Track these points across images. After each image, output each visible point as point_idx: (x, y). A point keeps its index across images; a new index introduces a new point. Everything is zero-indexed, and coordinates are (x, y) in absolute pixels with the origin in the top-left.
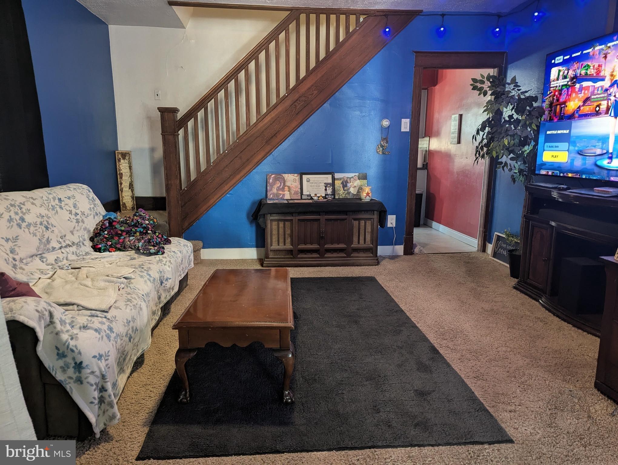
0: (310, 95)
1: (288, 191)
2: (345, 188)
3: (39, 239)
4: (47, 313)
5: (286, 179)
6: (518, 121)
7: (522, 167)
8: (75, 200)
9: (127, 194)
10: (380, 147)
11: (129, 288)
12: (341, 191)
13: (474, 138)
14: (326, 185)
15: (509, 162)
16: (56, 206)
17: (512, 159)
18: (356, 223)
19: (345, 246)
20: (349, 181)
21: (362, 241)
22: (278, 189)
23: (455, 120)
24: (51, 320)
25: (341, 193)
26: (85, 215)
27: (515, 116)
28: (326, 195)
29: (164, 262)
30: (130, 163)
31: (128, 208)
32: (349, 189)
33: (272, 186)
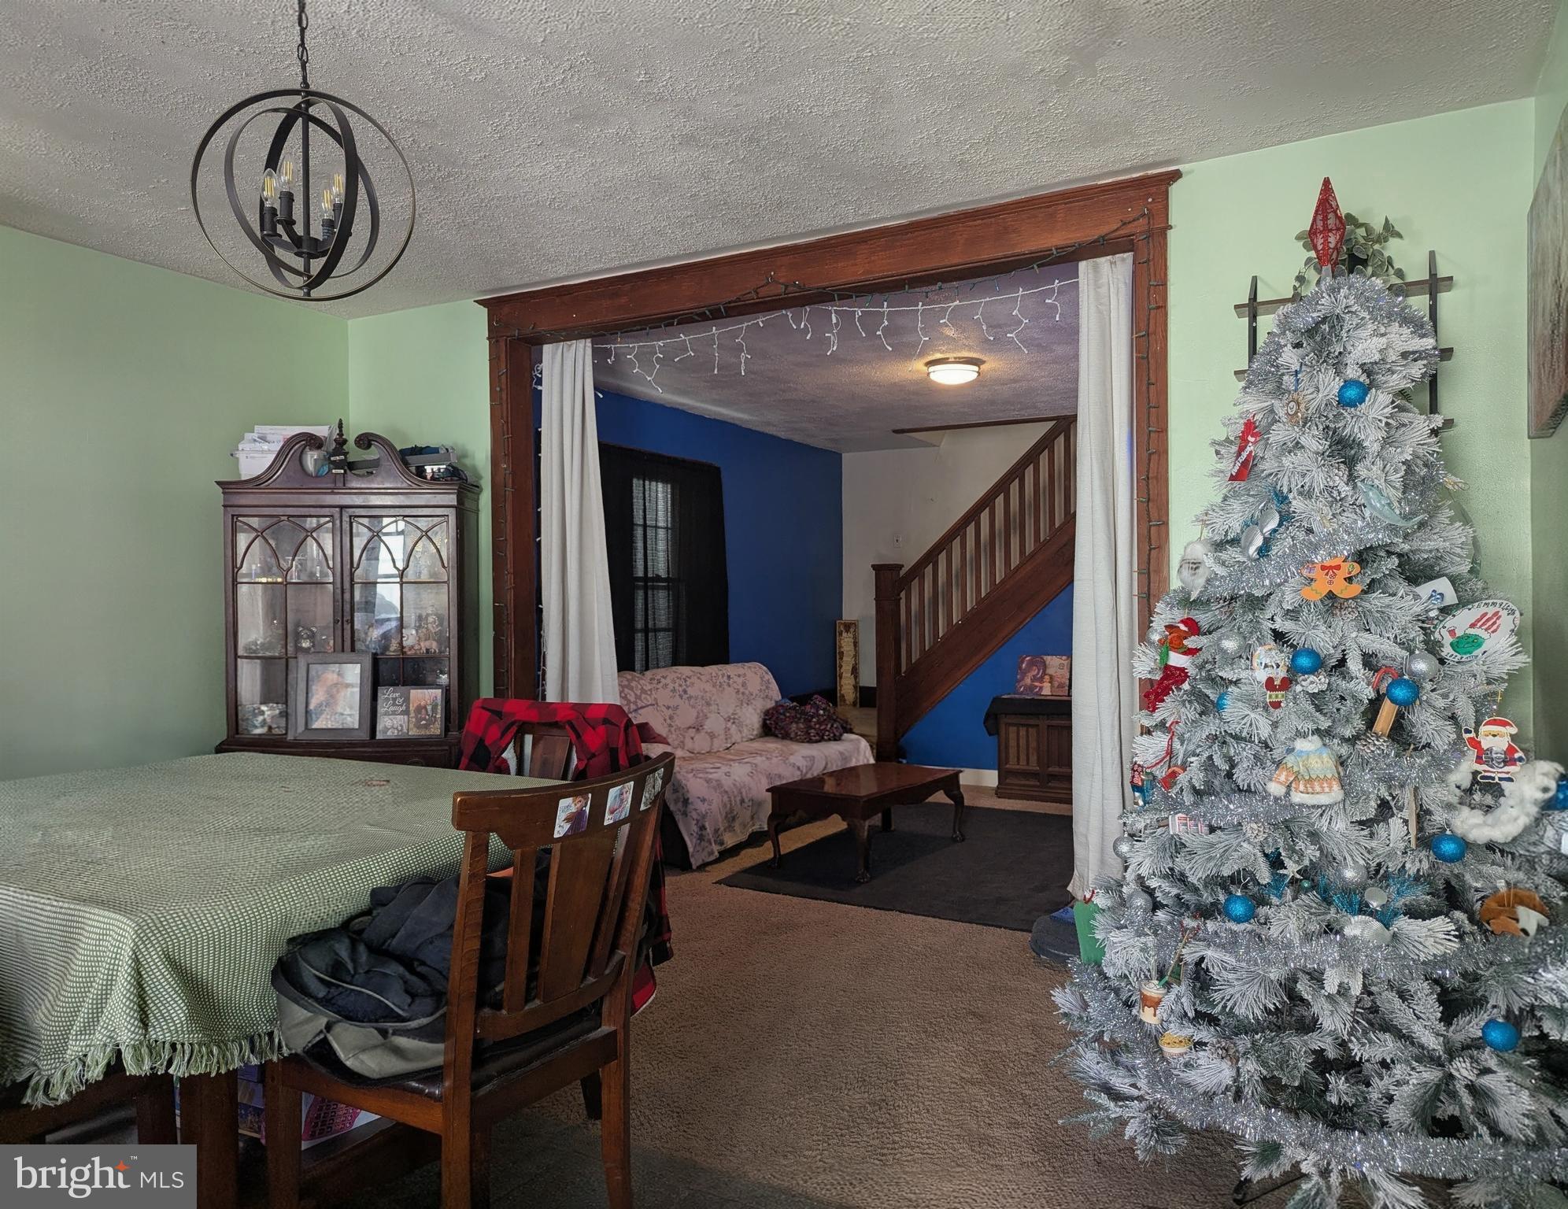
1: (1049, 682)
5: (1047, 663)
8: (746, 680)
9: (847, 683)
16: (723, 683)
22: (1034, 679)
30: (855, 638)
31: (848, 702)
33: (1024, 674)
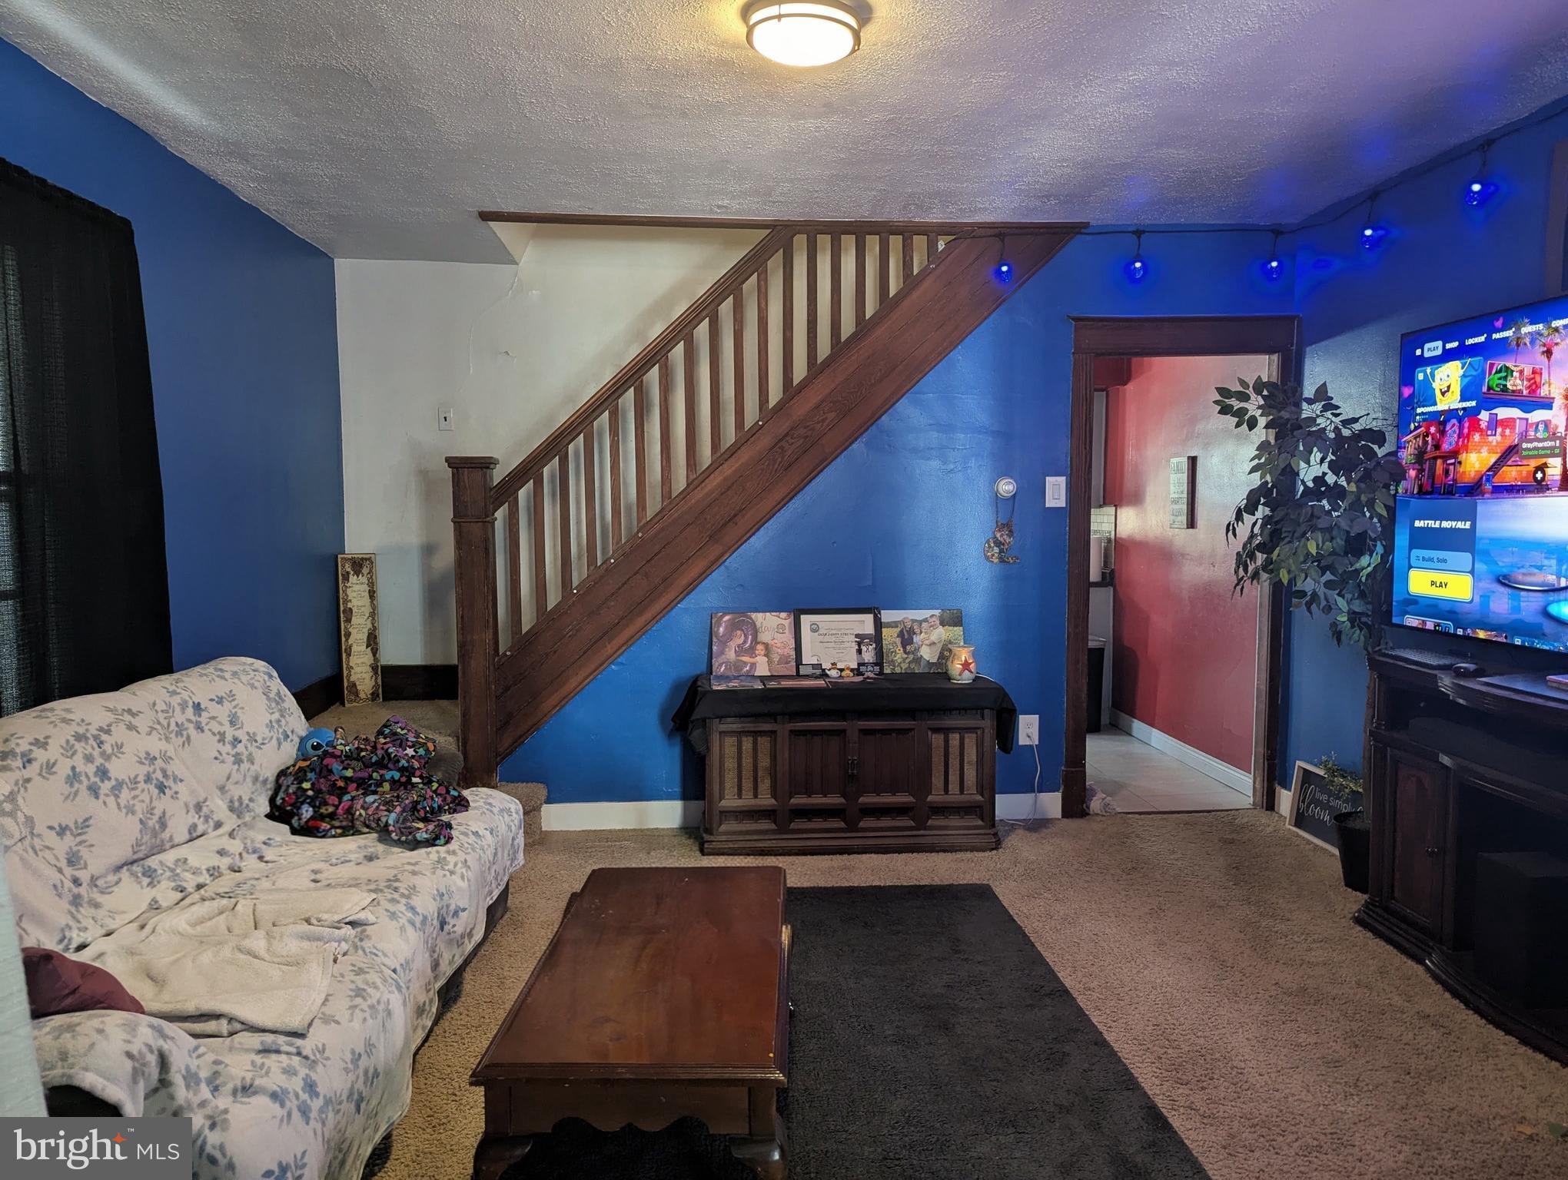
0: (818, 422)
1: (765, 655)
2: (908, 648)
3: (141, 820)
4: (152, 1059)
5: (758, 624)
6: (1337, 493)
7: (1358, 606)
8: (234, 703)
9: (359, 661)
10: (992, 545)
11: (360, 952)
12: (899, 656)
13: (1230, 529)
14: (861, 639)
15: (1321, 591)
16: (187, 725)
17: (1329, 585)
18: (937, 740)
19: (911, 799)
20: (917, 631)
21: (954, 787)
22: (740, 650)
23: (1178, 470)
24: (163, 1076)
25: (898, 661)
26: (256, 741)
27: (1331, 479)
28: (859, 665)
29: (451, 867)
30: (371, 584)
31: (362, 695)
32: (918, 649)
33: (724, 644)
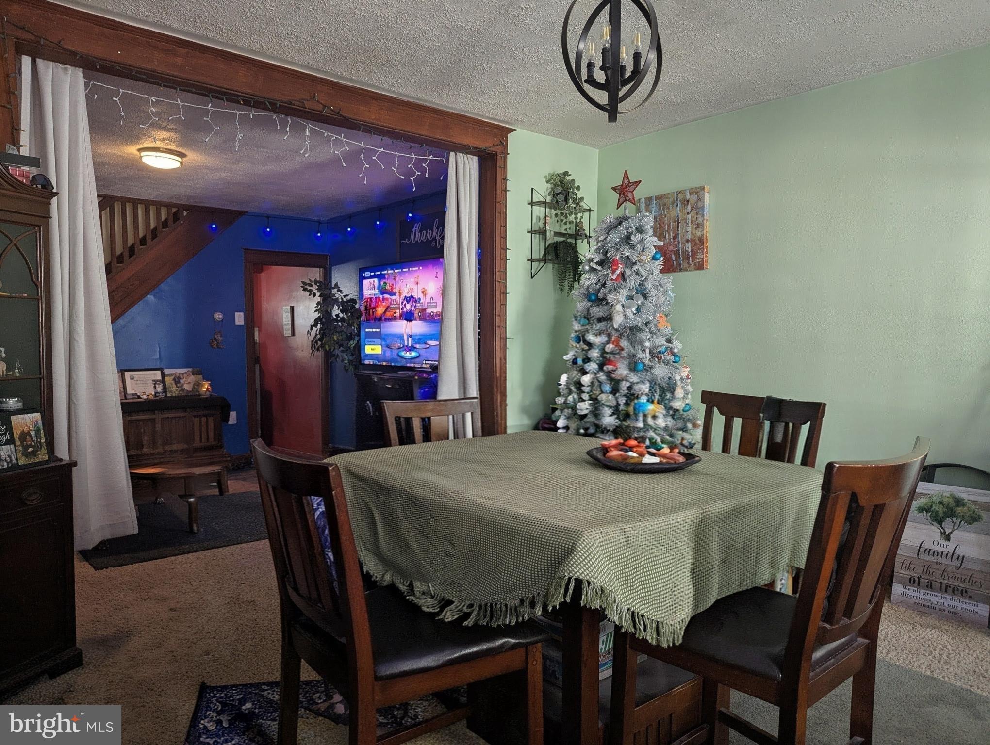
0: (130, 285)
2: (178, 385)
6: (343, 320)
7: (351, 358)
10: (214, 340)
12: (174, 389)
13: (309, 333)
14: (155, 382)
15: (340, 354)
17: (342, 351)
18: (196, 420)
19: (186, 445)
20: (181, 376)
21: (204, 439)
23: (287, 312)
25: (174, 391)
27: (341, 315)
28: (156, 393)
32: (182, 385)
